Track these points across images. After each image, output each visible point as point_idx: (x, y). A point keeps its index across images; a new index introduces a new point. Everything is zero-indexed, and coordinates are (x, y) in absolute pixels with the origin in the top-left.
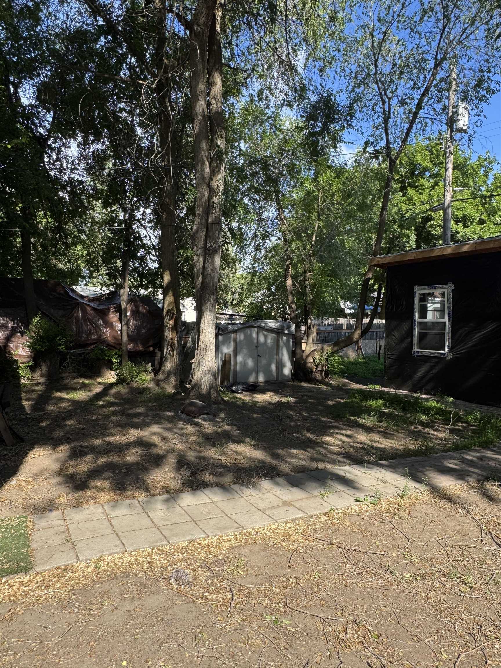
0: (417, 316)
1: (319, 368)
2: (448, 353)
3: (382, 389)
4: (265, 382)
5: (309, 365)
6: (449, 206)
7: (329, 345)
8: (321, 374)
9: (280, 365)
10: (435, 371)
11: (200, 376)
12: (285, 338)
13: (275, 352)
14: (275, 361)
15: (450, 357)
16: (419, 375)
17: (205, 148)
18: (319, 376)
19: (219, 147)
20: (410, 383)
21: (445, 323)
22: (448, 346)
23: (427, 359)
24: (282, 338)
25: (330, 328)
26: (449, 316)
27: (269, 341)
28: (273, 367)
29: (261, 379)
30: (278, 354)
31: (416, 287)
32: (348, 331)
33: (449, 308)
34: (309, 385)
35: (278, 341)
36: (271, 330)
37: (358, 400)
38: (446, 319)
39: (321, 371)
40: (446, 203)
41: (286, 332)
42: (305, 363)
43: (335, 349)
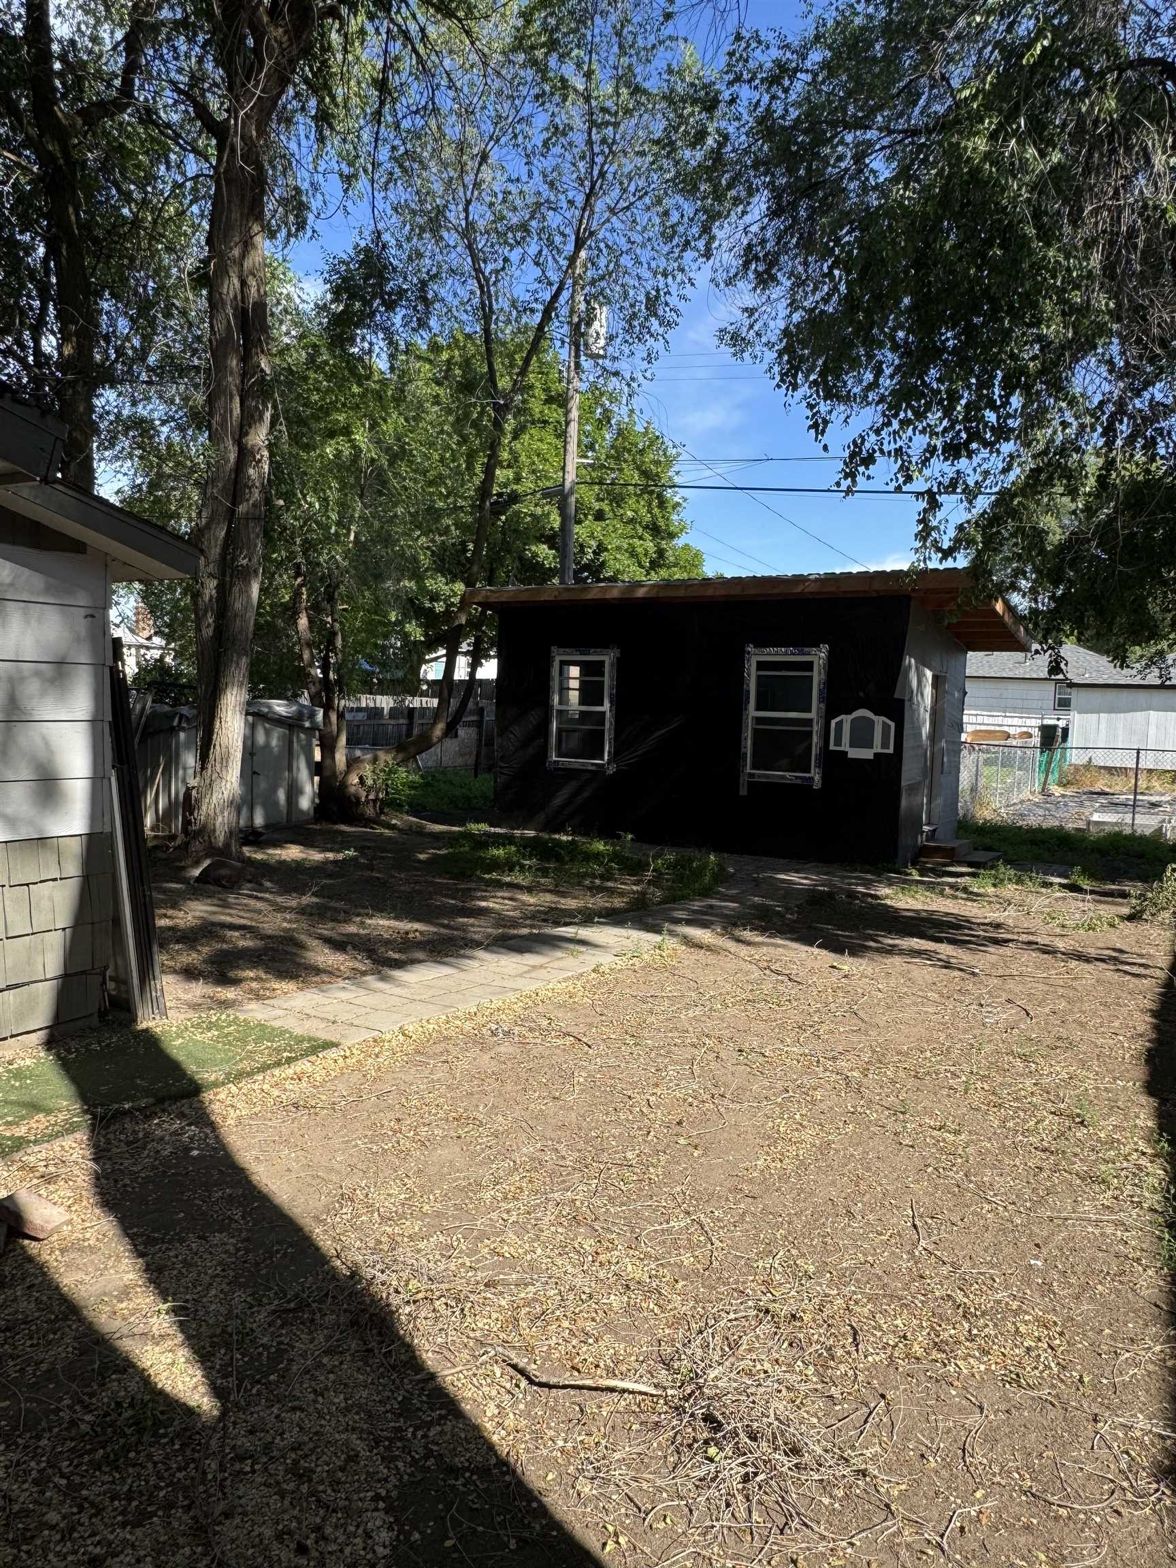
0: (556, 699)
1: (372, 797)
2: (609, 762)
3: (492, 829)
4: (266, 826)
5: (352, 790)
6: (572, 491)
7: (387, 752)
8: (375, 807)
9: (294, 791)
10: (586, 794)
11: (211, 813)
12: (302, 736)
13: (285, 763)
14: (285, 783)
15: (611, 770)
16: (558, 801)
17: (236, 370)
18: (370, 811)
19: (262, 371)
20: (541, 817)
21: (604, 713)
22: (609, 752)
23: (571, 774)
24: (298, 737)
25: (360, 716)
26: (611, 702)
27: (274, 742)
28: (281, 795)
29: (259, 820)
30: (290, 769)
31: (554, 649)
32: (392, 722)
33: (611, 688)
34: (353, 829)
35: (291, 743)
36: (279, 721)
37: (467, 849)
38: (606, 707)
39: (374, 801)
40: (568, 485)
41: (307, 724)
42: (344, 785)
43: (400, 757)
